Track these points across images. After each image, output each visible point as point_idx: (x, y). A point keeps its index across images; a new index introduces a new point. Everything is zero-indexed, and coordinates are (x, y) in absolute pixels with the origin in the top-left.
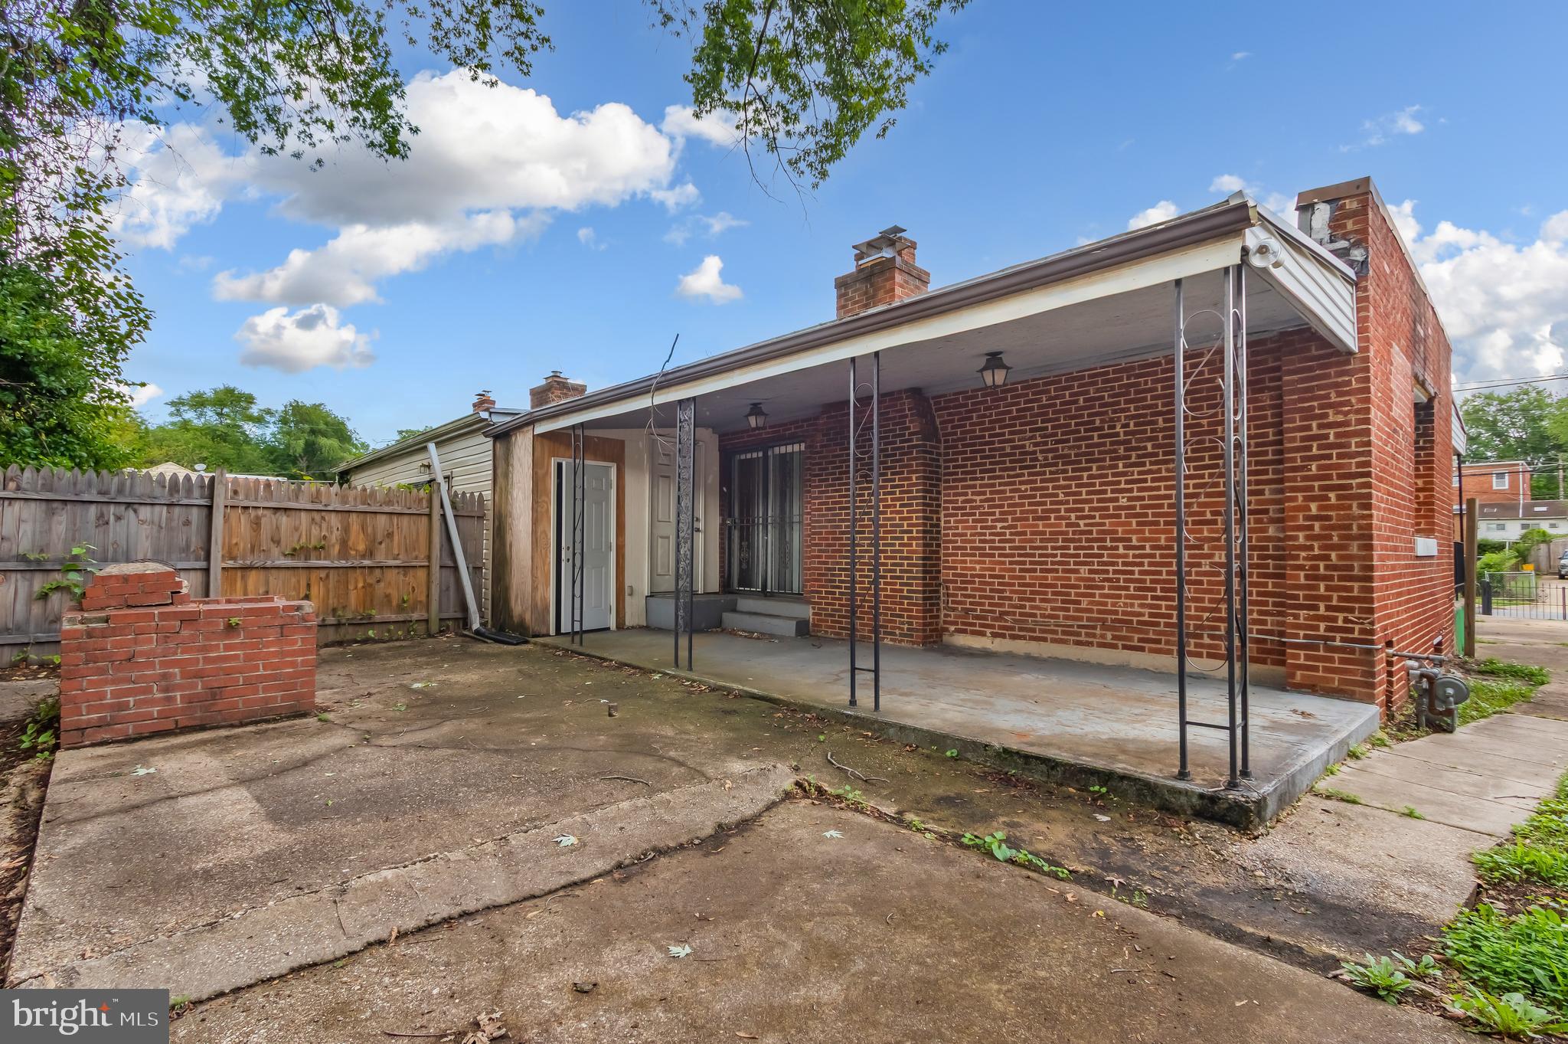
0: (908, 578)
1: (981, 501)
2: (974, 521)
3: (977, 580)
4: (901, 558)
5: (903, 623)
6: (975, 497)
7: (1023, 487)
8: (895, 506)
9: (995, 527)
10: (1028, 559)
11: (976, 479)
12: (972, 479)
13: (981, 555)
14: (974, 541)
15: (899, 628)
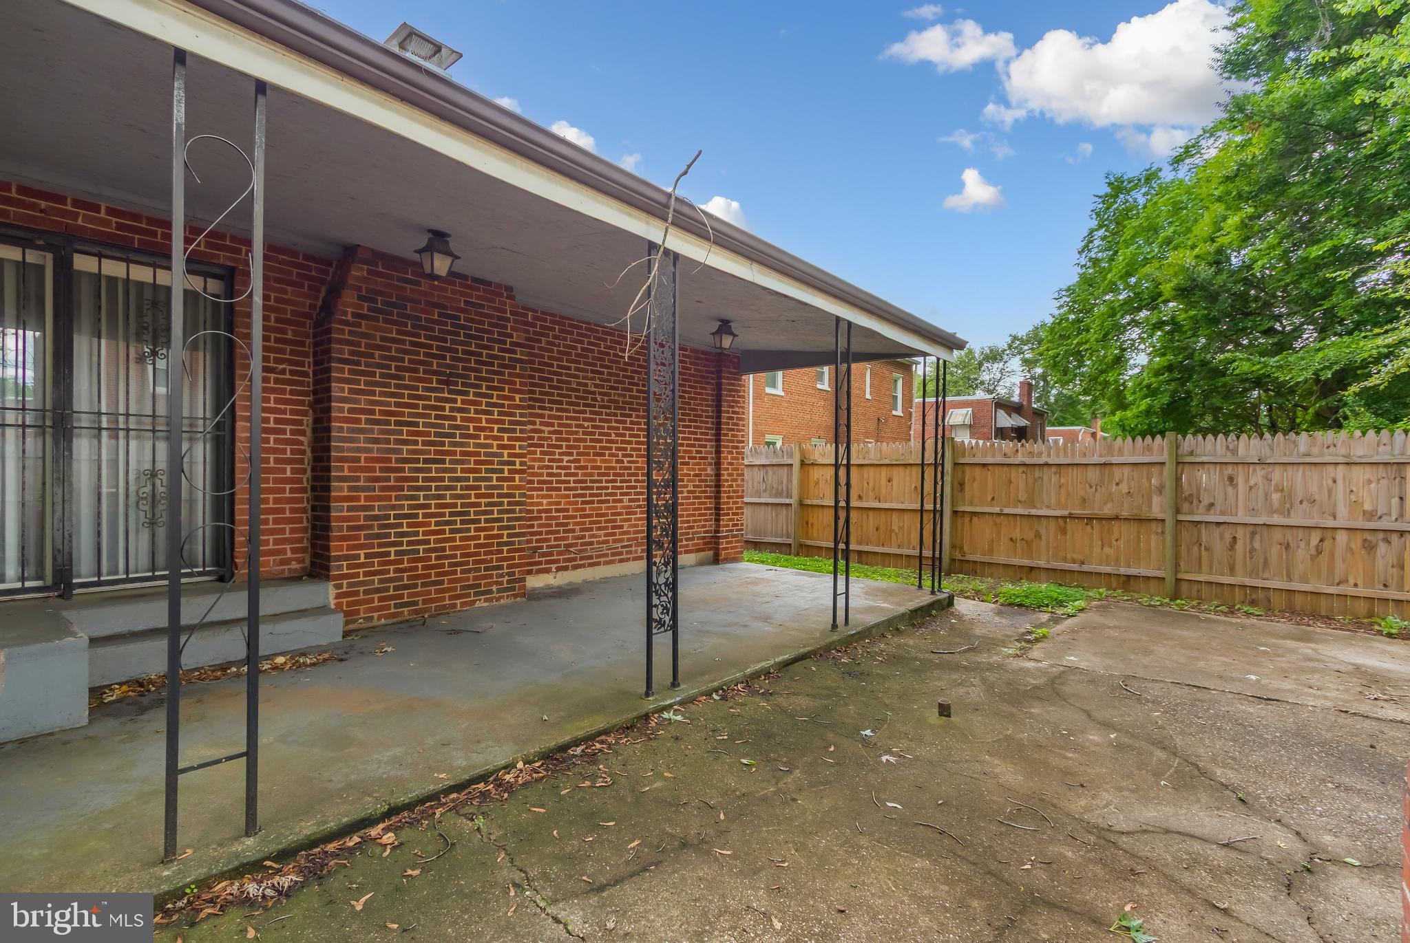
0: (509, 520)
1: (550, 432)
2: (542, 453)
3: (543, 515)
4: (500, 496)
5: (502, 576)
6: (543, 428)
7: (586, 424)
8: (492, 430)
9: (562, 461)
10: (588, 492)
11: (544, 408)
12: (540, 408)
13: (549, 489)
14: (541, 475)
15: (497, 583)
